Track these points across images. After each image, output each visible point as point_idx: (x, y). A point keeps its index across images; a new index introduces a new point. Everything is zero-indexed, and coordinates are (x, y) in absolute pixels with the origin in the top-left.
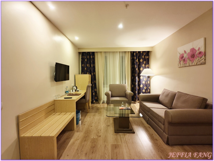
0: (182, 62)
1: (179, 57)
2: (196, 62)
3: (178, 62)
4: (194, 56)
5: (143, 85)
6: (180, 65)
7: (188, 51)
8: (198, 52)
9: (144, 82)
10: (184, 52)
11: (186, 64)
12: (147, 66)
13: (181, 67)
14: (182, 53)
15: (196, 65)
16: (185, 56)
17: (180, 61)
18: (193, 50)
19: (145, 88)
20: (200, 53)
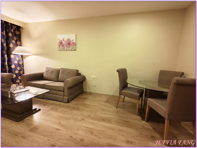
0: (61, 47)
1: (58, 43)
2: (71, 48)
3: (58, 46)
4: (70, 44)
5: (15, 65)
6: (59, 49)
7: (66, 40)
8: (72, 42)
9: (16, 62)
10: (63, 40)
11: (65, 48)
12: (19, 43)
13: (60, 50)
14: (61, 40)
15: (71, 50)
16: (63, 42)
17: (59, 46)
18: (69, 40)
19: (18, 68)
20: (73, 43)
